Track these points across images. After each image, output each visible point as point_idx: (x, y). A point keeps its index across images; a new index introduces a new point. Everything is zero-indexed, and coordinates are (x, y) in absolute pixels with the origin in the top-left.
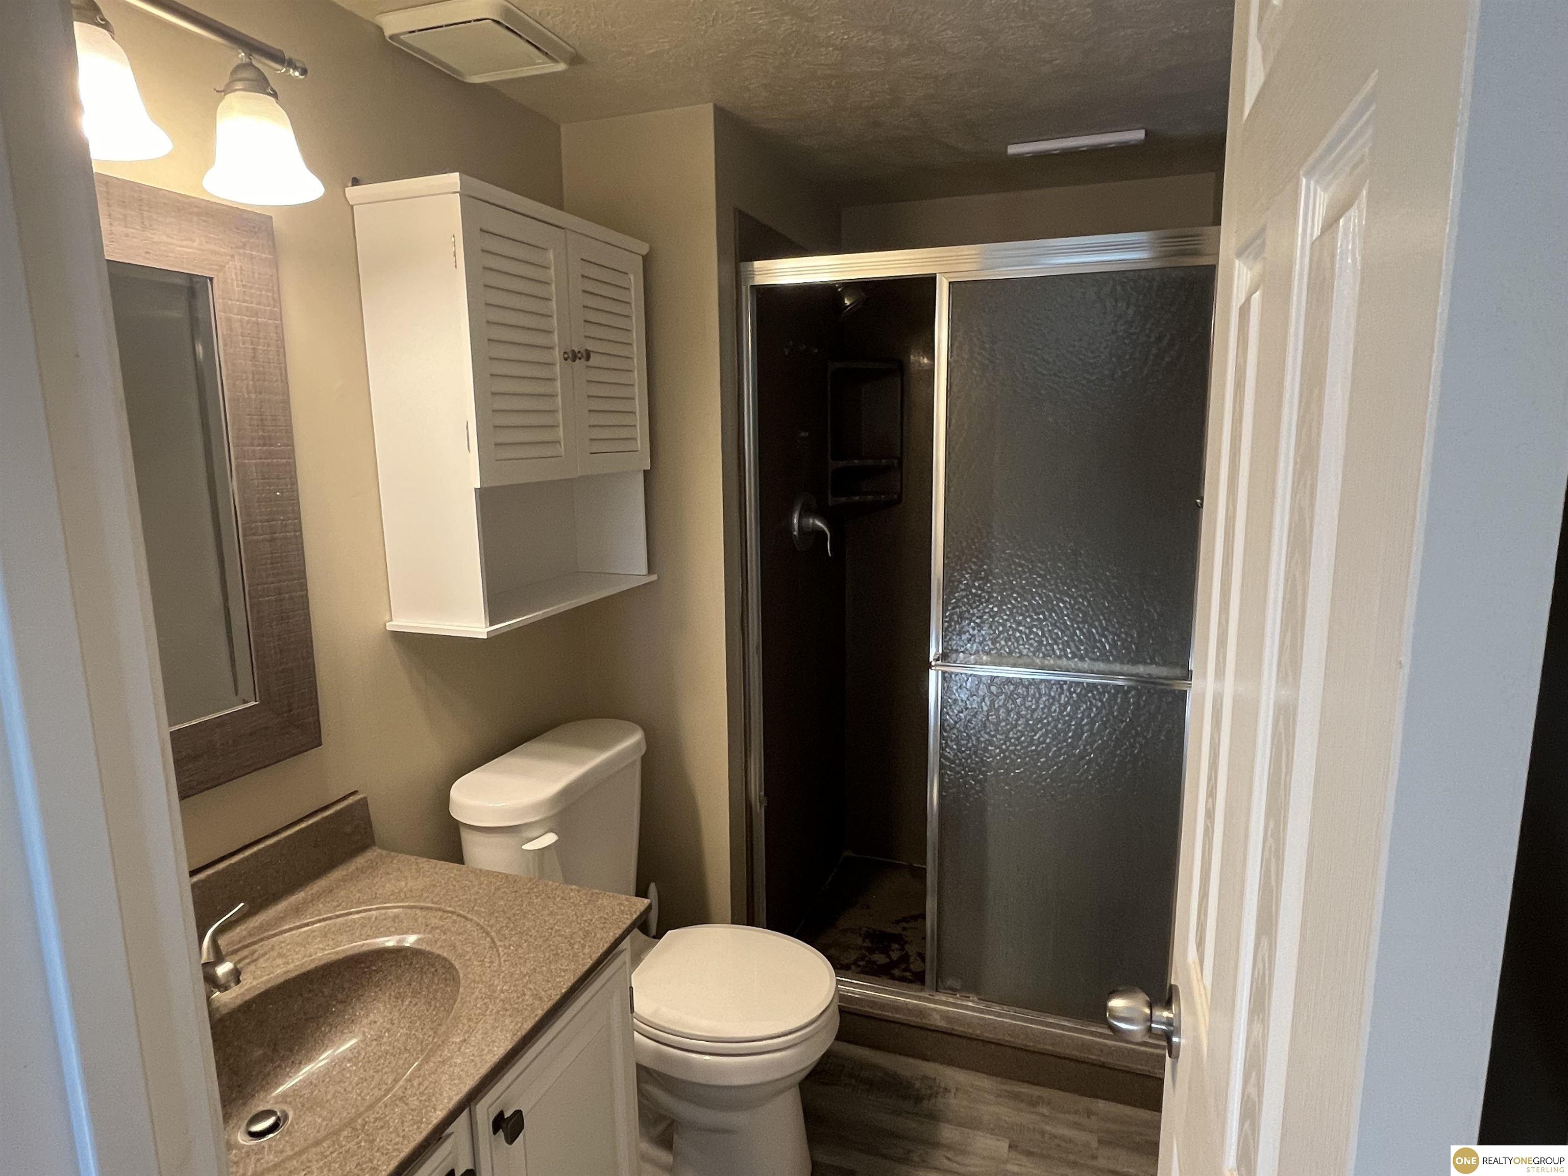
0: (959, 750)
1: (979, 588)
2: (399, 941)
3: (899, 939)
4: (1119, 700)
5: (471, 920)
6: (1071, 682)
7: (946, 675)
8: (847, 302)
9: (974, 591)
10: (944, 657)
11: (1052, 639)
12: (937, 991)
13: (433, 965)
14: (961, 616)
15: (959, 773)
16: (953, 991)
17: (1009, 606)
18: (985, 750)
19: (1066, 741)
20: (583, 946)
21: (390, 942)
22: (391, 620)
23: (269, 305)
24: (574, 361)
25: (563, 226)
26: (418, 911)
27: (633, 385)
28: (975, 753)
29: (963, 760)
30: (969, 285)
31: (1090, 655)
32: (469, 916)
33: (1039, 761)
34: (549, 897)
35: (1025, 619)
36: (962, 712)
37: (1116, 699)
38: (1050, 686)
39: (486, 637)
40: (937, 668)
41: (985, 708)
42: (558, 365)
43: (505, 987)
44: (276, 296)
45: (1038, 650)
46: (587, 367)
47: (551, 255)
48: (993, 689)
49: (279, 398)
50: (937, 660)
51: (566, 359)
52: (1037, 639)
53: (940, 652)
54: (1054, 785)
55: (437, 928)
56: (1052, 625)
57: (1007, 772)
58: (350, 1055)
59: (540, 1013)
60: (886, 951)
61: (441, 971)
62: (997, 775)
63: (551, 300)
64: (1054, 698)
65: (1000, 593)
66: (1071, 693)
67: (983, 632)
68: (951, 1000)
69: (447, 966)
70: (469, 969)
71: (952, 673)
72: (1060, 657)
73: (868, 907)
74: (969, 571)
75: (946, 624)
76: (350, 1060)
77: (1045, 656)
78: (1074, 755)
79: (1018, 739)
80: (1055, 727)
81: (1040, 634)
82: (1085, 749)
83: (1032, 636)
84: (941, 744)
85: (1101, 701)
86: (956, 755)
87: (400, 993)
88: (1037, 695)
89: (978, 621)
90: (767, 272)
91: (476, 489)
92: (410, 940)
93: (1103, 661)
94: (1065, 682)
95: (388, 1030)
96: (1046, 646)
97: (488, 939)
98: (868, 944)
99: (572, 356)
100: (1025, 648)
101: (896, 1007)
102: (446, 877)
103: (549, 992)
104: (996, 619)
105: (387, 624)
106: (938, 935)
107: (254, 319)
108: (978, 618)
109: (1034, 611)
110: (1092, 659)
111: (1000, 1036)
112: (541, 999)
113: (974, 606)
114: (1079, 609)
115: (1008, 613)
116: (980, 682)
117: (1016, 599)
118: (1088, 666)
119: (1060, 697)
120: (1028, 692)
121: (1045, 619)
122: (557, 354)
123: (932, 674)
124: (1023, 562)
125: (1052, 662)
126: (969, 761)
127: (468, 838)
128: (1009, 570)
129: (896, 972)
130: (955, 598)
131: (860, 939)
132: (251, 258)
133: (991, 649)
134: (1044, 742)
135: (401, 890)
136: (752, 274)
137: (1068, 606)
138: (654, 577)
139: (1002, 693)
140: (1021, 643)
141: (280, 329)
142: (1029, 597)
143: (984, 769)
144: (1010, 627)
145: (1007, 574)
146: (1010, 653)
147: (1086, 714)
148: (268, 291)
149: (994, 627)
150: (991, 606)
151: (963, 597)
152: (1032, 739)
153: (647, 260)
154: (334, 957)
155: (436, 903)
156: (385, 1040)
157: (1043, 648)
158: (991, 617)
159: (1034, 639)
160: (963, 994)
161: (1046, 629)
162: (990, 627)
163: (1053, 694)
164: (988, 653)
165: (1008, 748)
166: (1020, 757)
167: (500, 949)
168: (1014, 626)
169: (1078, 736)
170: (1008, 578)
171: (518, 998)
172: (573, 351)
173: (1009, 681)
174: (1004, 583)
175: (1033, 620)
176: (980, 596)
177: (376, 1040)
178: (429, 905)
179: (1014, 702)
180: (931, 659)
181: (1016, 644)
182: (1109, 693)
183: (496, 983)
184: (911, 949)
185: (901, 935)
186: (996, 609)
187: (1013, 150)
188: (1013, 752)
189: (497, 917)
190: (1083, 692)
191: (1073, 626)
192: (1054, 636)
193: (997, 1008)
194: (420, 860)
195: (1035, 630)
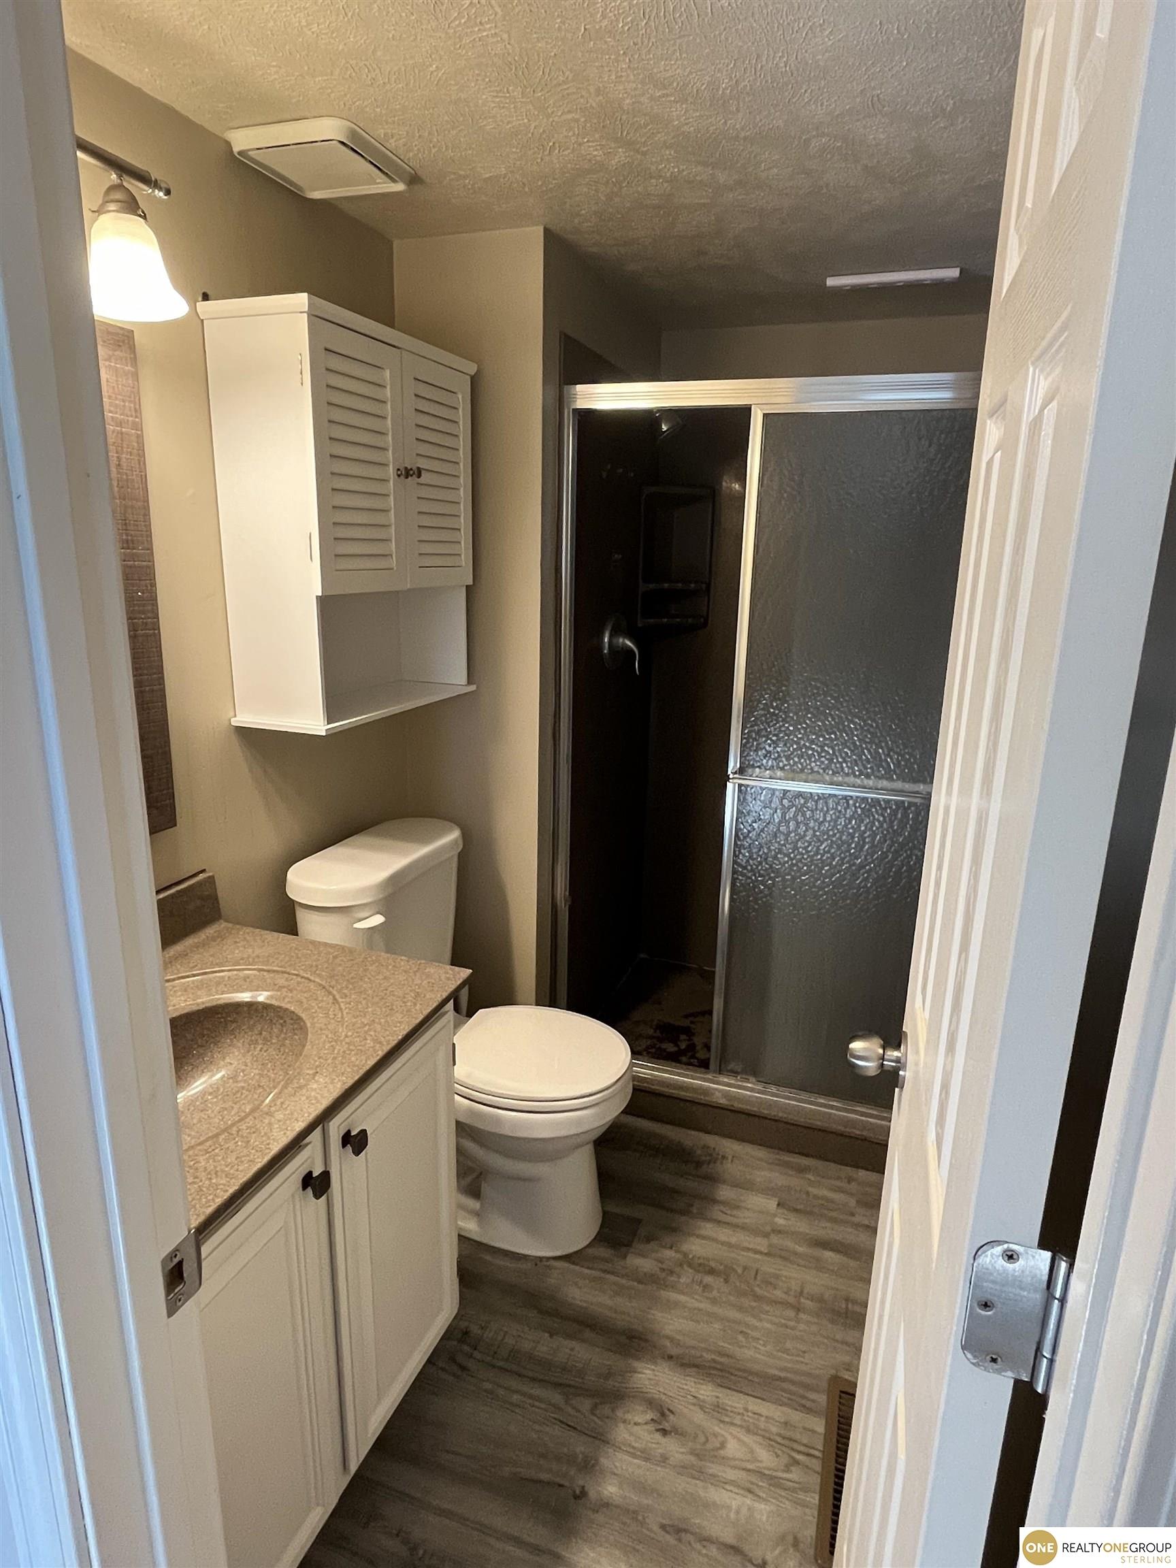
0: (751, 857)
1: (776, 708)
2: (252, 997)
3: (688, 1031)
4: (899, 816)
5: (314, 981)
6: (857, 797)
7: (743, 788)
8: (664, 428)
9: (772, 710)
10: (741, 771)
11: (842, 757)
12: (720, 1074)
13: (282, 1018)
14: (758, 733)
15: (750, 878)
16: (734, 1073)
17: (804, 726)
18: (775, 857)
19: (849, 851)
20: (415, 1004)
21: (245, 997)
22: (235, 716)
23: (132, 416)
24: (407, 477)
25: (400, 346)
26: (265, 974)
27: (459, 503)
28: (766, 859)
29: (754, 867)
30: (782, 417)
31: (876, 773)
32: (312, 978)
33: (823, 869)
34: (382, 965)
35: (817, 738)
36: (755, 822)
37: (896, 815)
38: (836, 801)
39: (324, 734)
40: (735, 781)
41: (777, 821)
42: (391, 482)
43: (350, 1034)
44: (138, 407)
45: (828, 767)
46: (418, 484)
47: (387, 373)
48: (785, 802)
49: (140, 504)
50: (735, 773)
51: (399, 476)
52: (827, 757)
53: (738, 766)
54: (836, 890)
55: (284, 987)
56: (842, 744)
57: (794, 878)
58: (211, 1090)
59: (381, 1054)
60: (675, 1041)
61: (289, 1021)
62: (784, 880)
63: (385, 418)
64: (840, 812)
65: (796, 714)
66: (856, 807)
67: (779, 749)
68: (732, 1082)
69: (295, 1018)
70: (316, 1020)
71: (748, 785)
72: (847, 775)
73: (660, 1003)
74: (769, 692)
75: (744, 741)
76: (210, 1094)
77: (834, 773)
78: (854, 864)
79: (805, 848)
80: (840, 838)
81: (831, 752)
82: (866, 859)
83: (823, 754)
84: (734, 851)
85: (883, 815)
86: (748, 861)
87: (252, 1041)
88: (825, 809)
89: (774, 738)
90: (590, 396)
91: (317, 597)
92: (262, 997)
93: (887, 779)
94: (851, 797)
95: (243, 1071)
96: (835, 764)
97: (331, 997)
98: (658, 1034)
99: (407, 473)
100: (816, 765)
101: (682, 1087)
102: (289, 947)
103: (387, 1038)
104: (791, 737)
105: (232, 720)
106: (724, 1029)
107: (119, 428)
108: (774, 735)
109: (826, 731)
110: (876, 777)
111: (773, 1113)
112: (380, 1043)
113: (771, 724)
114: (868, 730)
115: (802, 732)
116: (773, 795)
117: (810, 719)
118: (874, 783)
119: (846, 811)
120: (816, 805)
121: (836, 739)
122: (391, 470)
123: (730, 786)
124: (819, 685)
125: (840, 779)
126: (760, 868)
127: (301, 915)
128: (804, 692)
129: (684, 1059)
130: (754, 716)
131: (652, 1031)
132: (116, 370)
133: (785, 765)
134: (829, 852)
135: (249, 957)
136: (573, 398)
137: (858, 727)
138: (473, 688)
139: (793, 805)
140: (813, 760)
141: (140, 439)
142: (822, 718)
143: (772, 875)
144: (804, 744)
145: (804, 696)
146: (802, 770)
147: (869, 826)
148: (130, 402)
149: (788, 745)
150: (786, 725)
151: (762, 715)
152: (818, 849)
153: (475, 381)
154: (195, 1008)
155: (281, 967)
156: (240, 1078)
157: (833, 765)
158: (786, 735)
159: (824, 757)
160: (744, 1076)
161: (837, 748)
162: (785, 745)
163: (839, 808)
164: (782, 769)
165: (795, 856)
166: (805, 865)
167: (342, 1005)
168: (807, 744)
169: (860, 847)
170: (804, 699)
171: (361, 1042)
172: (406, 468)
173: (800, 795)
174: (800, 705)
175: (825, 739)
176: (777, 715)
177: (232, 1078)
178: (275, 968)
179: (804, 815)
180: (729, 773)
181: (808, 762)
182: (891, 808)
183: (340, 1030)
184: (698, 1041)
185: (689, 1027)
186: (791, 728)
187: (831, 282)
188: (800, 860)
189: (337, 980)
190: (867, 807)
191: (861, 746)
192: (844, 755)
193: (773, 1089)
194: (263, 932)
195: (826, 748)
